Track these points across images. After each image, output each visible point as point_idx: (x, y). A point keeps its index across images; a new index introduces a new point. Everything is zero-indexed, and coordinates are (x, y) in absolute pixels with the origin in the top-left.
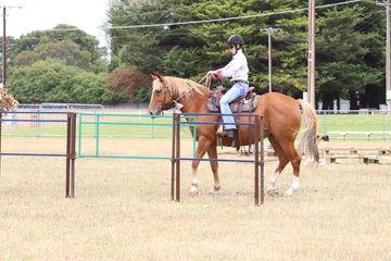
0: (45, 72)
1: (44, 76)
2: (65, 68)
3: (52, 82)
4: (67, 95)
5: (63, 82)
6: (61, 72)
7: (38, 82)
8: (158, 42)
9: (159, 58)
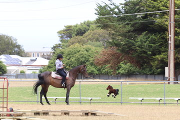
0: (78, 52)
1: (77, 55)
2: (93, 48)
3: (83, 59)
4: (94, 69)
5: (91, 59)
6: (90, 52)
7: (73, 59)
8: (132, 29)
9: (133, 41)
